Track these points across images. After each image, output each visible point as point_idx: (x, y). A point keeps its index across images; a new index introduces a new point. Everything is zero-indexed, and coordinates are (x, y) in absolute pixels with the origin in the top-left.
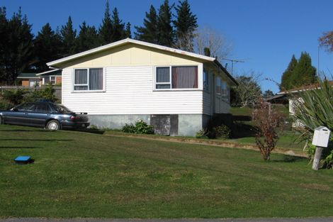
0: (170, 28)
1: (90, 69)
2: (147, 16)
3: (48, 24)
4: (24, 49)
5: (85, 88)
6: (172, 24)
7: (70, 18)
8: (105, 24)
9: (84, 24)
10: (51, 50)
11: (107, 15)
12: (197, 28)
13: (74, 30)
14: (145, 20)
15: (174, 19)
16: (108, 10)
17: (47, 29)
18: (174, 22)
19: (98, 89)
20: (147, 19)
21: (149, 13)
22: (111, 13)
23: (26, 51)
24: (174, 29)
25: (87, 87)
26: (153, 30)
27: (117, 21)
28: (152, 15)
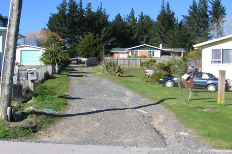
0: (207, 16)
1: (223, 50)
2: (191, 8)
3: (119, 14)
4: (105, 32)
5: (219, 62)
6: (208, 13)
7: (132, 9)
8: (161, 14)
9: (142, 13)
10: (122, 32)
11: (163, 7)
12: (226, 16)
13: (135, 18)
14: (189, 10)
15: (209, 9)
16: (163, 4)
17: (119, 17)
18: (210, 12)
19: (228, 63)
20: (191, 10)
21: (192, 6)
22: (165, 6)
23: (107, 33)
24: (210, 16)
25: (220, 61)
26: (195, 17)
27: (169, 12)
28: (194, 7)
